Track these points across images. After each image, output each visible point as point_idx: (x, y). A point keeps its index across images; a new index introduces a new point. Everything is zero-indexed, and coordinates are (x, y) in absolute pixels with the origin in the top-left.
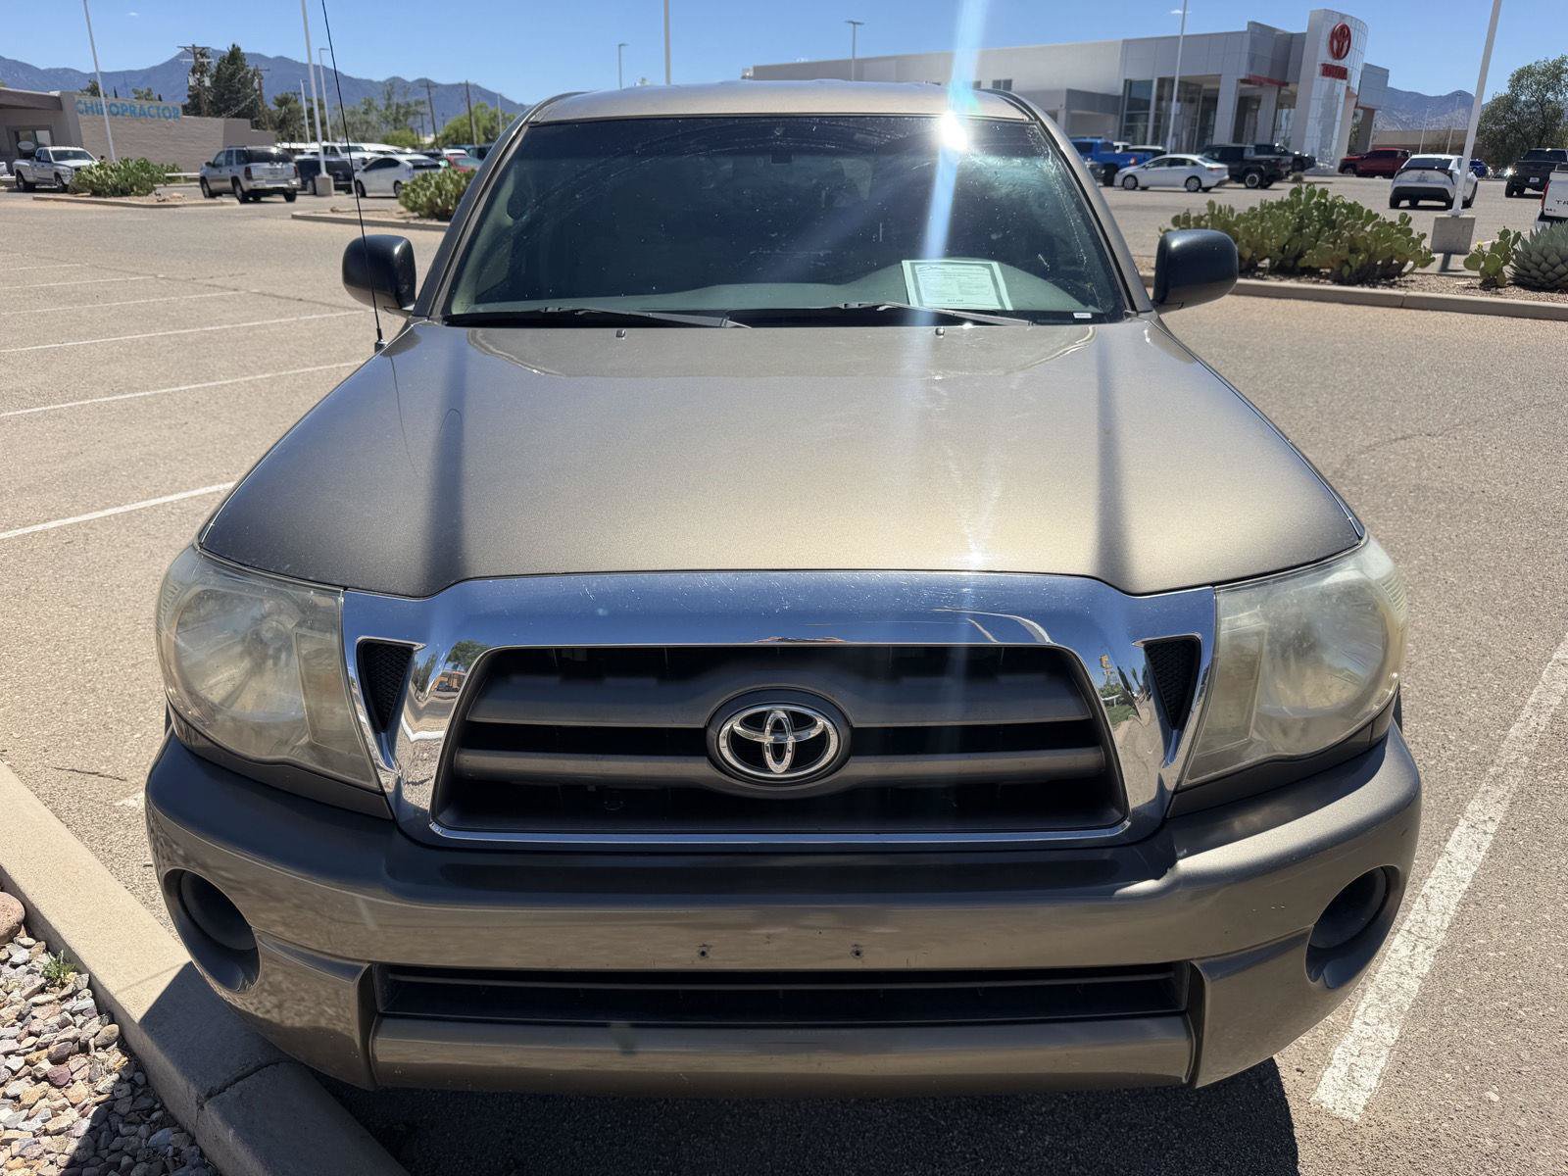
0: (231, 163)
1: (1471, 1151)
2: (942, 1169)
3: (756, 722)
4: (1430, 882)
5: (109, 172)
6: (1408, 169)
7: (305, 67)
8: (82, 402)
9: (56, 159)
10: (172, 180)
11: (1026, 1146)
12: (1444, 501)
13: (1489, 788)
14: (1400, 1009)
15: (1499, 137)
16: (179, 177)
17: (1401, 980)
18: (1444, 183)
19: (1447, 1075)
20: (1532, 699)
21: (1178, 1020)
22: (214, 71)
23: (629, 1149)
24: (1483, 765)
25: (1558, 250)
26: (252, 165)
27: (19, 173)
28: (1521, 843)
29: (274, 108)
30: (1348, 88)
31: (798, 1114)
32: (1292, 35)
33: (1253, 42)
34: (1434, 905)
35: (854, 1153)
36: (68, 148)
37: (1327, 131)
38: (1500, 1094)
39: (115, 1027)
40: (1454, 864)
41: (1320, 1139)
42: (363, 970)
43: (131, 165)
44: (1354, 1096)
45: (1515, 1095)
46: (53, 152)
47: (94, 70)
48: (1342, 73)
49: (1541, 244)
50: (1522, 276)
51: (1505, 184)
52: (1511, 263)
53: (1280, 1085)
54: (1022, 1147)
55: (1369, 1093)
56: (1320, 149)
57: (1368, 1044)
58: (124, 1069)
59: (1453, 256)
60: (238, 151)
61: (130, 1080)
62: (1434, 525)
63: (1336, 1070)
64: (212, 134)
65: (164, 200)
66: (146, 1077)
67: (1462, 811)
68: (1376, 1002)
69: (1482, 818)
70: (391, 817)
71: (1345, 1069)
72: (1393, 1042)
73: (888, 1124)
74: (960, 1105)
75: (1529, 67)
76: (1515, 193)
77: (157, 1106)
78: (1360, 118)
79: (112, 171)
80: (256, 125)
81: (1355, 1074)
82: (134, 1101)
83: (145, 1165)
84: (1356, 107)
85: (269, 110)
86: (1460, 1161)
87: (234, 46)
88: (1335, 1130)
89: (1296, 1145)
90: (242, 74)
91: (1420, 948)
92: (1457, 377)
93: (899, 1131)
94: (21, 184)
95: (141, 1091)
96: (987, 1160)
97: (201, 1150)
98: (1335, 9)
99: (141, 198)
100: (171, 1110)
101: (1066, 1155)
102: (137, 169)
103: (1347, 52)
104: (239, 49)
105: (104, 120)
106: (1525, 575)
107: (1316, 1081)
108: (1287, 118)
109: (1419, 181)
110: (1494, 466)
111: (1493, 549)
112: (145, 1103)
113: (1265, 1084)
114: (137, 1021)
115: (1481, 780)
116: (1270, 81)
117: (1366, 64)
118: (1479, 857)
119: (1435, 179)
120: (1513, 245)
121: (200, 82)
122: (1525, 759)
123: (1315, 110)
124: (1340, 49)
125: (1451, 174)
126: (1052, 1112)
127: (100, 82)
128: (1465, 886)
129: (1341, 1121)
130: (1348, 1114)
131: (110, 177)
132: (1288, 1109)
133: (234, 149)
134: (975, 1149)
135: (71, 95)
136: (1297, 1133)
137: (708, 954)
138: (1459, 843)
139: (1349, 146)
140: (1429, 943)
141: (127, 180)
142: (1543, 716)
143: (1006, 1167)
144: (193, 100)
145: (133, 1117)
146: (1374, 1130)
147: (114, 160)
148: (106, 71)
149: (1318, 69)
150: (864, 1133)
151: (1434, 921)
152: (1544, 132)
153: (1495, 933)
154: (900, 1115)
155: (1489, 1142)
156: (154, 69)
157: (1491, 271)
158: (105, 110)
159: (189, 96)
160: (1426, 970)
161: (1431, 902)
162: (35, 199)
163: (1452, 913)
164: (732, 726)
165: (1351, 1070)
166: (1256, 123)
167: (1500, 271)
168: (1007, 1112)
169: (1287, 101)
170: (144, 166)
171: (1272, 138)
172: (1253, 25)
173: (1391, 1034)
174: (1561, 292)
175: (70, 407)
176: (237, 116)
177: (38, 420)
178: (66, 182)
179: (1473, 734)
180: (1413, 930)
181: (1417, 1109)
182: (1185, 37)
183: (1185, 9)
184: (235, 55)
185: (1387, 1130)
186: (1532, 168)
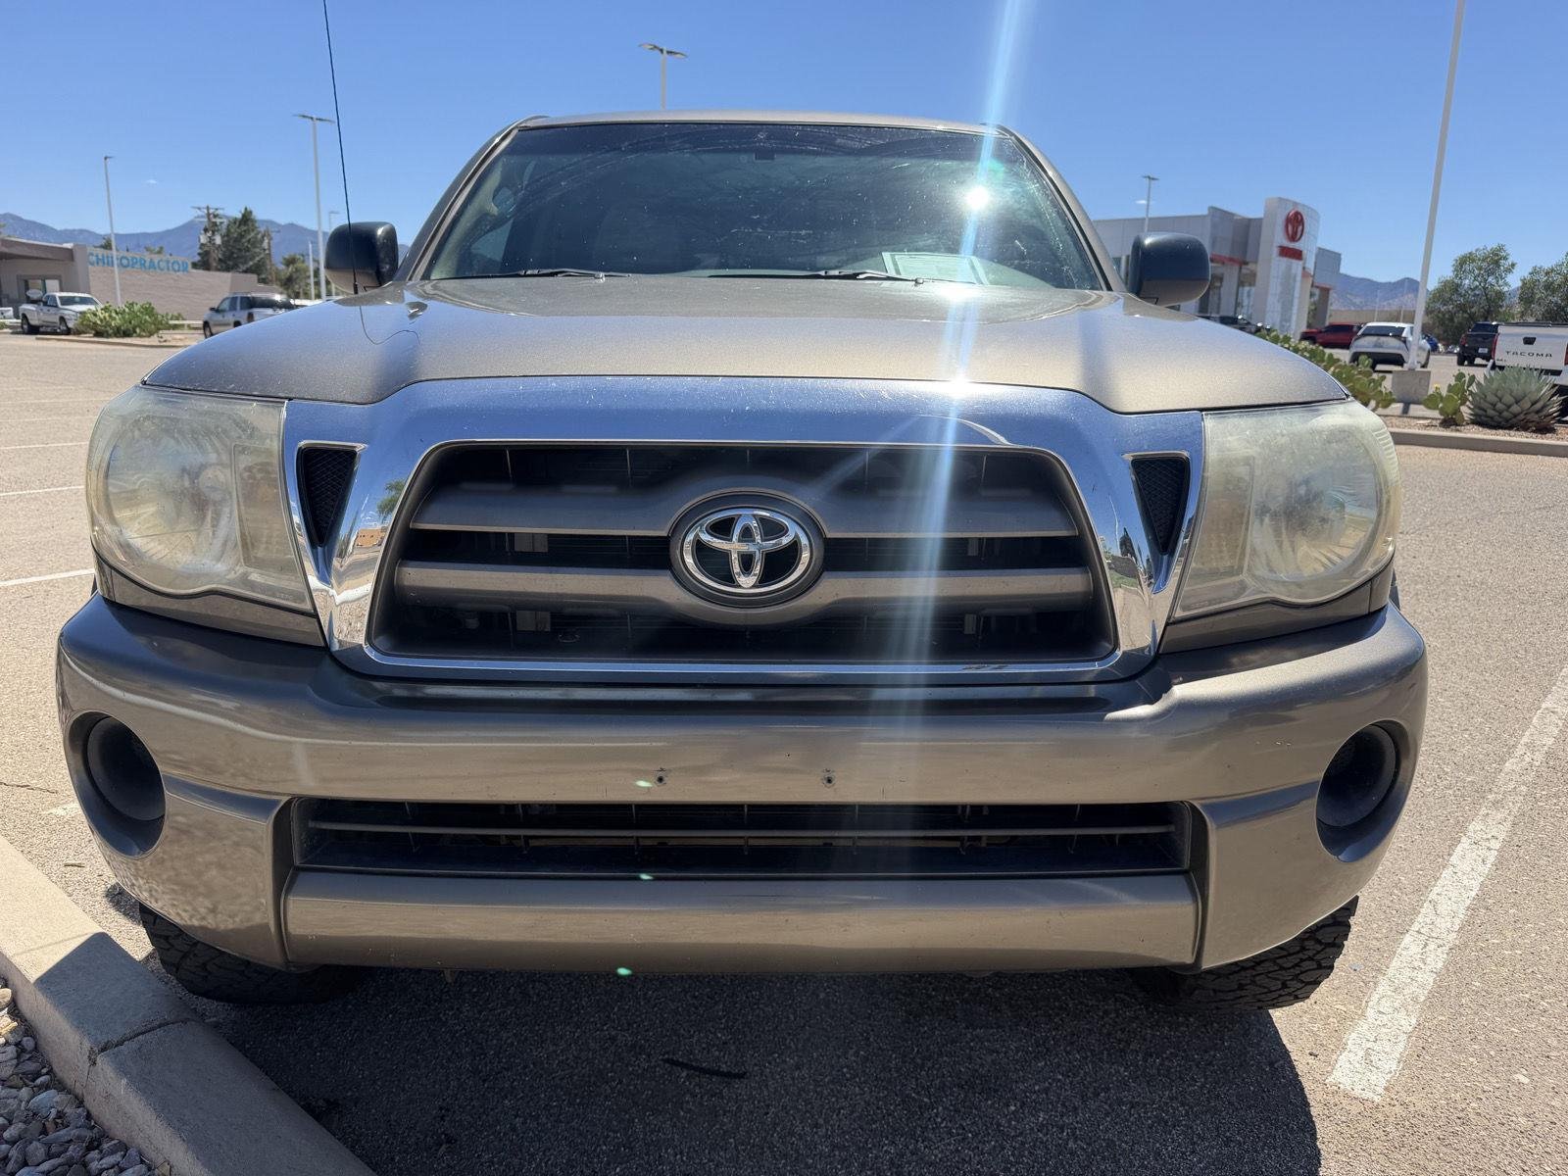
0: (235, 309)
1: (1503, 1129)
2: (926, 1143)
3: (723, 529)
4: (1436, 890)
5: (114, 315)
6: (1364, 335)
7: (314, 234)
8: (59, 489)
9: (62, 304)
10: (175, 327)
11: (1018, 1122)
12: (1422, 583)
13: (1490, 812)
14: (1415, 1000)
15: (1447, 316)
16: (183, 325)
17: (1414, 974)
18: (1399, 348)
19: (1471, 1059)
20: (1525, 740)
21: (1180, 879)
22: (224, 231)
23: (576, 1126)
24: (1481, 793)
25: (1512, 392)
26: (255, 310)
27: (25, 317)
28: (1527, 858)
29: (282, 267)
30: (1304, 268)
31: (766, 1093)
32: (1250, 220)
33: (1214, 226)
34: (1441, 909)
35: (827, 1130)
36: (76, 294)
37: (1287, 306)
38: (1530, 1076)
39: (8, 992)
40: (1460, 874)
41: (1340, 1117)
42: (282, 804)
43: (136, 308)
44: (1374, 1078)
45: (1546, 1078)
46: (60, 298)
47: (109, 232)
48: (1297, 255)
49: (1495, 385)
50: (1480, 416)
51: (1455, 358)
52: (1468, 403)
53: (1293, 1068)
54: (1013, 1123)
55: (1389, 1075)
56: (1281, 322)
57: (1384, 1030)
58: (11, 1032)
59: (1412, 406)
60: (242, 298)
61: (17, 1044)
62: (1413, 601)
63: (1351, 1055)
64: (221, 285)
65: (165, 341)
66: (36, 1044)
67: (1463, 830)
68: (1389, 993)
69: (1485, 836)
70: (323, 644)
71: (1361, 1053)
72: (1411, 1029)
73: (865, 1102)
74: (945, 1085)
75: (1470, 253)
76: (1466, 363)
77: (44, 1071)
78: (1316, 298)
79: (117, 313)
80: (263, 281)
81: (1372, 1058)
82: (18, 1064)
83: (21, 1125)
84: (1312, 286)
85: (277, 269)
86: (1493, 1137)
87: (246, 209)
88: (1355, 1109)
89: (1313, 1122)
90: (252, 234)
91: (1432, 946)
92: (1425, 491)
93: (878, 1108)
94: (25, 327)
95: (28, 1056)
96: (976, 1135)
97: (88, 1112)
98: (1290, 198)
99: (143, 339)
100: (60, 1074)
101: (1063, 1132)
102: (142, 313)
103: (1302, 235)
104: (251, 212)
105: (113, 272)
106: (1506, 642)
107: (1331, 1065)
108: (1249, 296)
109: (1375, 346)
110: (1467, 557)
111: (1473, 620)
112: (31, 1066)
113: (1276, 1066)
114: (32, 981)
115: (1480, 804)
116: (1231, 260)
117: (1320, 249)
118: (1485, 869)
119: (1391, 345)
120: (1468, 387)
121: (211, 240)
122: (1524, 788)
123: (1275, 288)
124: (1295, 233)
125: (1405, 341)
126: (1046, 1091)
127: (113, 239)
128: (1473, 894)
129: (1363, 1101)
130: (1368, 1095)
131: (115, 319)
132: (1302, 1089)
133: (239, 295)
134: (961, 1125)
135: (84, 248)
136: (1314, 1112)
137: (666, 779)
138: (1463, 857)
139: (1308, 322)
140: (1440, 942)
141: (130, 323)
142: (1537, 753)
143: (997, 1141)
144: (202, 258)
145: (16, 1081)
146: (1398, 1109)
147: (121, 304)
148: (121, 232)
149: (1276, 251)
150: (839, 1109)
151: (1443, 924)
152: (1488, 312)
153: (1509, 934)
154: (879, 1093)
155: (1522, 1120)
156: (168, 233)
157: (1450, 410)
158: (115, 262)
159: (199, 254)
160: (1440, 965)
161: (1439, 907)
162: (37, 339)
163: (1462, 916)
164: (697, 535)
165: (1367, 1054)
166: (1219, 299)
167: (1457, 411)
168: (996, 1091)
169: (1247, 280)
170: (149, 310)
171: (1235, 313)
172: (1214, 210)
173: (1407, 1022)
174: (1518, 430)
175: (46, 493)
176: (245, 272)
177: (13, 501)
178: (70, 325)
179: (1468, 767)
180: (1422, 931)
181: (1442, 1090)
182: (1150, 219)
183: (1148, 201)
184: (247, 218)
185: (1412, 1109)
186: (1480, 339)
